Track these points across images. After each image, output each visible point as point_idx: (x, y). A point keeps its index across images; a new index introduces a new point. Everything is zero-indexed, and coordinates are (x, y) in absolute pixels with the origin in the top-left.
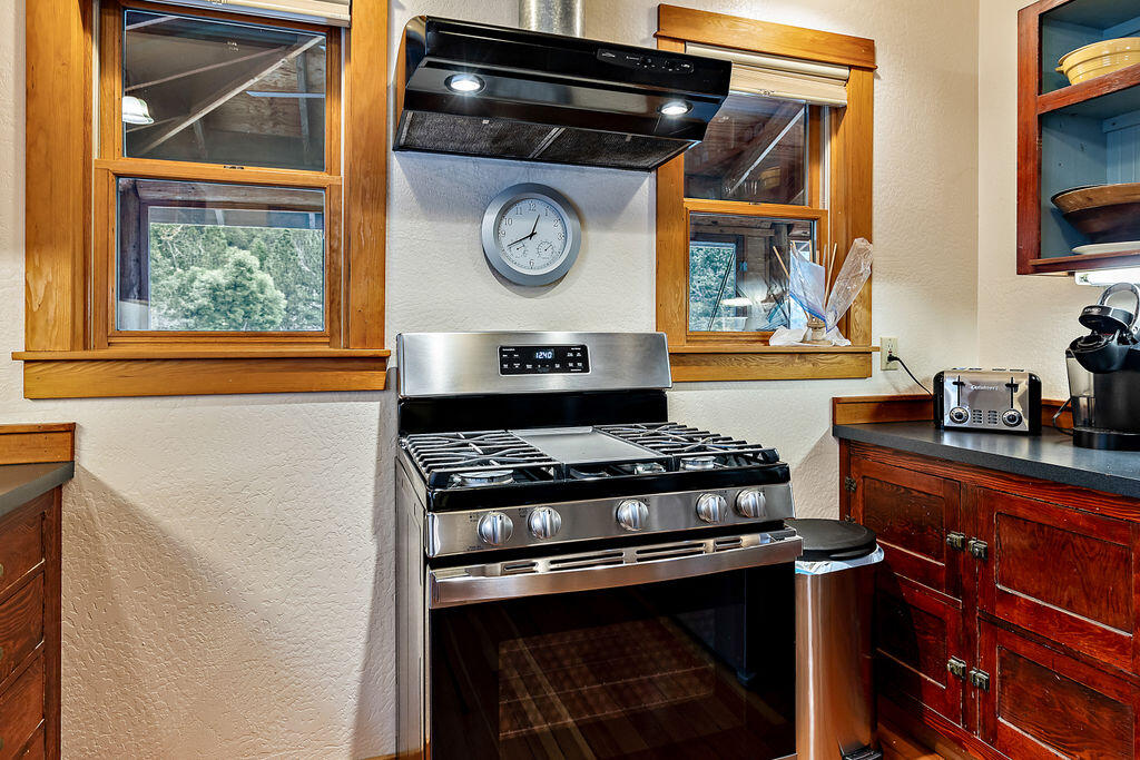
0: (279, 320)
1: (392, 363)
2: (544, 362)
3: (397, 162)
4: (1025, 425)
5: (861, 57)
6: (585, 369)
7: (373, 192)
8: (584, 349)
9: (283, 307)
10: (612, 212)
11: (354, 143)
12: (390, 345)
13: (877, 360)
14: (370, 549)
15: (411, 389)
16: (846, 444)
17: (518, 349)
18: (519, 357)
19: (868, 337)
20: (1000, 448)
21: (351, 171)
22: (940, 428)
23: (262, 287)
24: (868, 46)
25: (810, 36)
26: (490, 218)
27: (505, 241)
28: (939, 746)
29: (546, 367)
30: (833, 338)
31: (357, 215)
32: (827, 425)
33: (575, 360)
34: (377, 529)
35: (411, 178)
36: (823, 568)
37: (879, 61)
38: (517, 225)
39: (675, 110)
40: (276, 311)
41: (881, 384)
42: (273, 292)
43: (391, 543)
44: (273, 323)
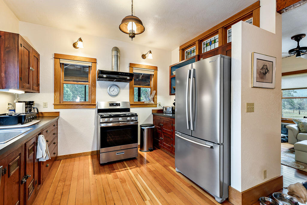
0: (71, 98)
1: (97, 105)
2: (115, 105)
3: (97, 82)
4: (171, 112)
5: (156, 68)
6: (120, 106)
7: (94, 85)
8: (120, 104)
9: (72, 96)
10: (124, 88)
11: (92, 79)
12: (96, 103)
13: (158, 105)
14: (94, 126)
15: (99, 108)
16: (154, 115)
17: (112, 104)
18: (112, 105)
19: (157, 102)
20: (169, 115)
21: (92, 83)
22: (163, 113)
23: (67, 91)
24: (157, 67)
25: (149, 66)
26: (109, 88)
27: (110, 91)
28: (161, 148)
29: (115, 106)
30: (152, 102)
31: (92, 88)
32: (151, 113)
33: (118, 105)
34: (95, 124)
35: (99, 84)
36: (146, 128)
37: (158, 69)
38: (112, 89)
39: (128, 78)
40: (71, 97)
41: (158, 108)
42: (69, 92)
43: (96, 126)
44: (69, 99)
